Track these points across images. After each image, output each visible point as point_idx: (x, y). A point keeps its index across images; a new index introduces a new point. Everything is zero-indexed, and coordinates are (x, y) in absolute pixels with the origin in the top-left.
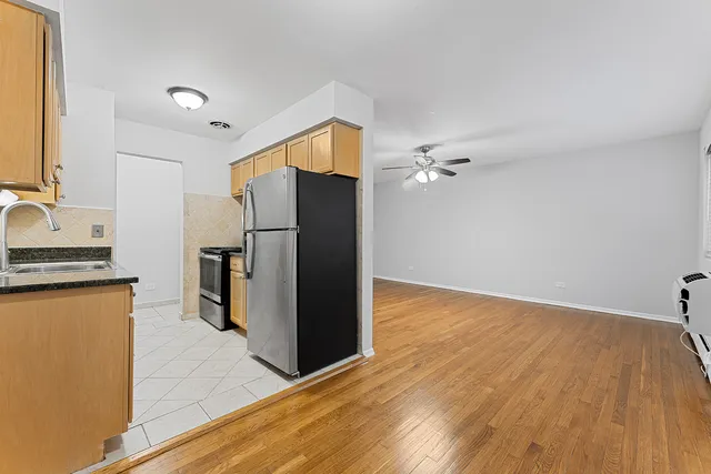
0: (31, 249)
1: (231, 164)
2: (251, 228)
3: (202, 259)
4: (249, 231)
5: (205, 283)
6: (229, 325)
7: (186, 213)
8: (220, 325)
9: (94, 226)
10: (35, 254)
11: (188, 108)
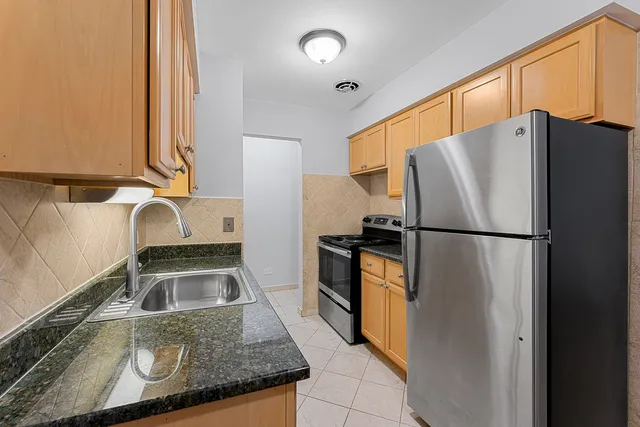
0: (171, 247)
1: (350, 138)
2: (414, 224)
3: (321, 250)
4: (411, 228)
5: (325, 278)
6: (359, 338)
7: (305, 197)
8: (350, 338)
9: (225, 219)
10: (175, 253)
11: (323, 61)
